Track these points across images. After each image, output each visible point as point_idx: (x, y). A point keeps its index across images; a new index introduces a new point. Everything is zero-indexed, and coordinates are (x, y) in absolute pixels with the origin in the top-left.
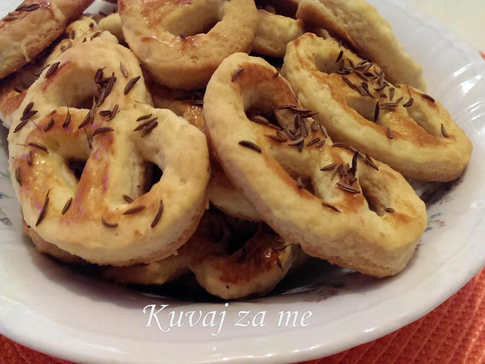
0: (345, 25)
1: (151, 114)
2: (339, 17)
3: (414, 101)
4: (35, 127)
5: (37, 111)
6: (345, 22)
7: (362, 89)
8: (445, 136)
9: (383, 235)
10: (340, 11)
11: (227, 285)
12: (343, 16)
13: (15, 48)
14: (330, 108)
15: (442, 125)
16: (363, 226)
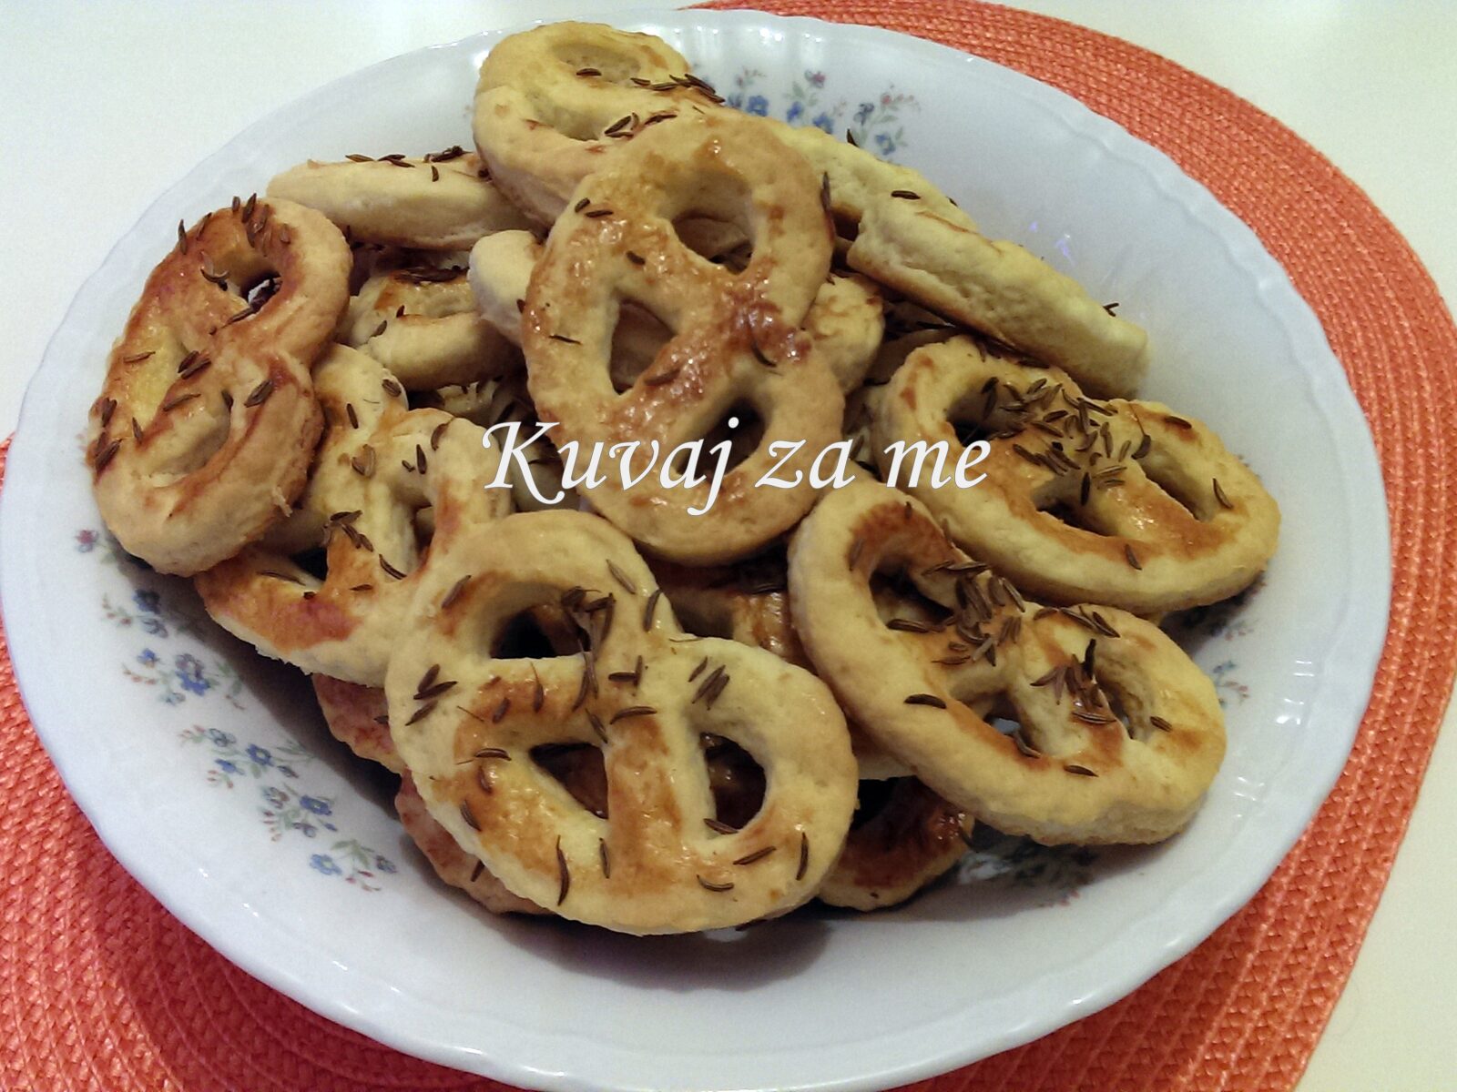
0: (990, 314)
1: (706, 659)
2: (973, 300)
3: (1153, 438)
4: (464, 716)
5: (455, 683)
6: (990, 306)
7: (1055, 459)
8: (1226, 506)
9: (1167, 788)
10: (976, 289)
11: (872, 891)
12: (986, 296)
13: (258, 497)
14: (1014, 538)
15: (1215, 480)
16: (1137, 787)
